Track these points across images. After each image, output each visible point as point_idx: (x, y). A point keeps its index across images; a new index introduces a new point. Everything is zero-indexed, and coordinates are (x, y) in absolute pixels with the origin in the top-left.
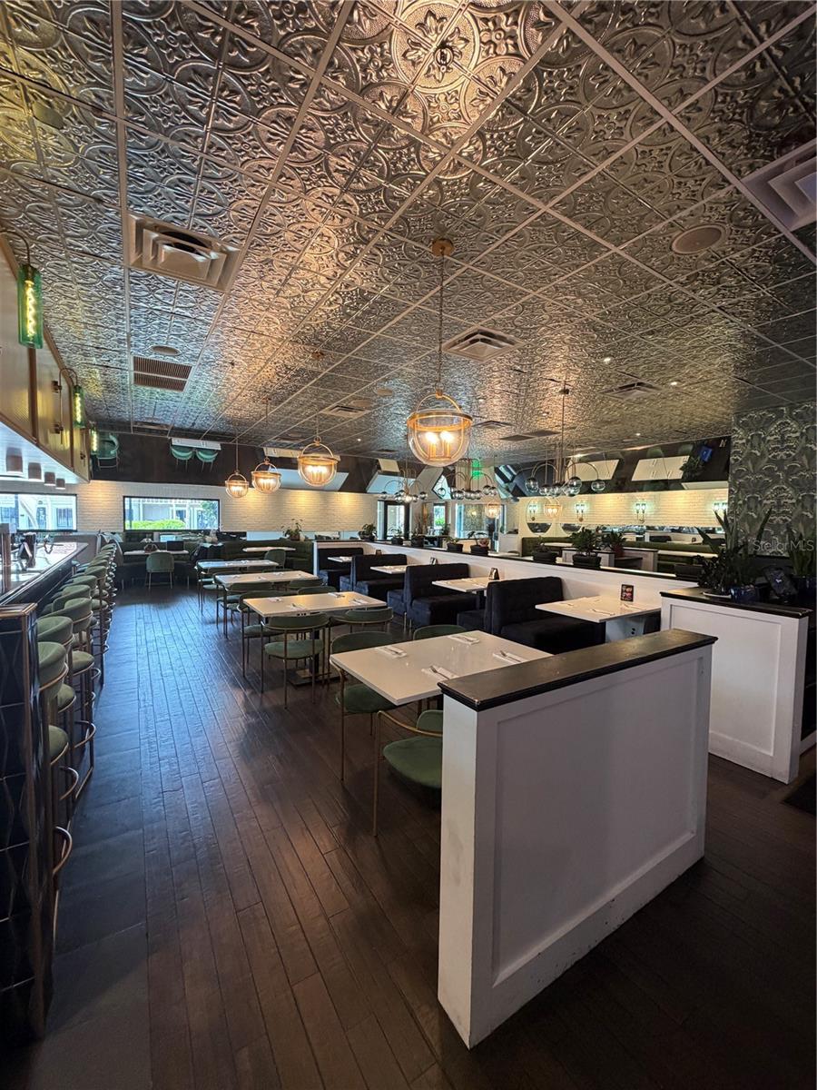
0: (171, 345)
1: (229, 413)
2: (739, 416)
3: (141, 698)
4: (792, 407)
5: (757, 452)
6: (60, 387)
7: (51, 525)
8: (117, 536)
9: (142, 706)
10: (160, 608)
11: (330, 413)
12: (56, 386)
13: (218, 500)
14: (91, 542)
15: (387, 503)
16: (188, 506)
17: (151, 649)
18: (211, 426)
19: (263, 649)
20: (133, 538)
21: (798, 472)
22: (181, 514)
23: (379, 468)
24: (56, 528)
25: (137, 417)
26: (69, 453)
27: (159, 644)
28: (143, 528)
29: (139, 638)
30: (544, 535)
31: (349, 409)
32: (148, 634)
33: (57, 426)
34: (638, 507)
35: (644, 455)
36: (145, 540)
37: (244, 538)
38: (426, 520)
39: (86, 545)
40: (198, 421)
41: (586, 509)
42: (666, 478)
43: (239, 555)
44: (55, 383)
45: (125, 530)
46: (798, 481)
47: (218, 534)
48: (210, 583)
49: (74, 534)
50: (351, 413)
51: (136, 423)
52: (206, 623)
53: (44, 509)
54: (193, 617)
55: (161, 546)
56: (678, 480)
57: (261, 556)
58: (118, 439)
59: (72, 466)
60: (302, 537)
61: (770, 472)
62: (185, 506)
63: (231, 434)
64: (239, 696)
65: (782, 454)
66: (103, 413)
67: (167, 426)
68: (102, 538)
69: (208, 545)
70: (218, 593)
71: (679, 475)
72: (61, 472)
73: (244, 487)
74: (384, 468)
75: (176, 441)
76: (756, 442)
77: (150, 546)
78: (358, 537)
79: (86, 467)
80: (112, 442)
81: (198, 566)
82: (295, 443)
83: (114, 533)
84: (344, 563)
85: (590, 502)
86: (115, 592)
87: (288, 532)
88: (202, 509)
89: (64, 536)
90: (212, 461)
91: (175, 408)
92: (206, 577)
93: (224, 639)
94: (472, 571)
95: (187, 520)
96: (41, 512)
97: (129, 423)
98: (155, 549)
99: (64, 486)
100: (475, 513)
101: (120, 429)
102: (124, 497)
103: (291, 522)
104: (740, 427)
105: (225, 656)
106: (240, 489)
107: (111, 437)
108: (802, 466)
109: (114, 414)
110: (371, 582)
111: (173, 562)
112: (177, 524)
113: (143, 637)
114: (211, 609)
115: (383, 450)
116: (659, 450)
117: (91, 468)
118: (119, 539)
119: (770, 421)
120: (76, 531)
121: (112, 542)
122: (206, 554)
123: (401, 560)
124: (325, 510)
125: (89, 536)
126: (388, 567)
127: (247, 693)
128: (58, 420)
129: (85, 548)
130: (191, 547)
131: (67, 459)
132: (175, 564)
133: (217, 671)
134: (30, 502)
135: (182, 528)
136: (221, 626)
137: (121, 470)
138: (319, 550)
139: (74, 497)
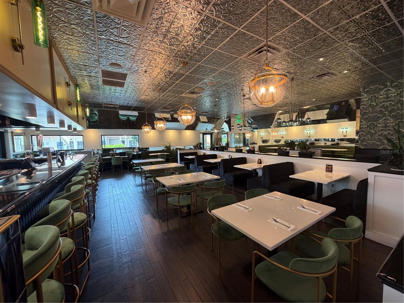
0: (118, 62)
1: (143, 97)
2: (364, 88)
3: (112, 226)
4: (392, 82)
5: (374, 104)
6: (70, 85)
7: (76, 148)
8: (99, 151)
9: (113, 230)
10: (118, 180)
11: (185, 96)
12: (68, 84)
13: (138, 135)
14: (89, 154)
15: (204, 134)
16: (126, 139)
17: (115, 200)
18: (135, 104)
19: (167, 201)
20: (106, 151)
21: (396, 111)
22: (123, 142)
23: (200, 120)
24: (78, 149)
25: (105, 101)
26: (77, 116)
27: (119, 197)
28: (110, 148)
29: (110, 194)
30: (267, 144)
31: (193, 93)
32: (114, 192)
33: (69, 102)
34: (307, 131)
35: (308, 110)
36: (111, 152)
37: (148, 150)
38: (220, 140)
39: (87, 155)
40: (130, 103)
41: (284, 133)
42: (319, 119)
43: (147, 157)
44: (67, 83)
45: (102, 149)
46: (395, 115)
47: (139, 148)
48: (138, 169)
49: (83, 151)
50: (194, 95)
51: (105, 104)
52: (138, 186)
53: (73, 142)
54: (132, 183)
55: (117, 154)
56: (325, 119)
57: (156, 157)
58: (98, 113)
59: (78, 121)
60: (172, 148)
61: (381, 112)
62: (125, 139)
63: (143, 108)
64: (156, 223)
65: (387, 104)
66: (91, 100)
67: (117, 105)
68: (94, 152)
69: (135, 153)
70: (142, 173)
71: (325, 117)
72: (74, 125)
73: (150, 129)
74: (202, 120)
75: (121, 112)
76: (373, 99)
77: (113, 155)
78: (193, 148)
79: (85, 123)
80: (96, 114)
81: (133, 162)
82: (169, 110)
83: (98, 150)
84: (191, 159)
85: (286, 130)
86: (99, 174)
87: (166, 147)
88: (132, 139)
89: (79, 152)
90: (135, 120)
91: (120, 96)
92: (136, 166)
93: (146, 193)
94: (248, 161)
95: (125, 144)
96: (72, 143)
97: (102, 104)
98: (114, 156)
99: (76, 132)
100: (238, 137)
101: (98, 107)
102: (102, 135)
103: (167, 143)
104: (365, 93)
105: (147, 202)
106: (148, 130)
107: (95, 112)
108: (398, 108)
109: (96, 101)
110: (204, 166)
111: (122, 160)
112: (122, 146)
113: (112, 194)
114: (139, 180)
115: (203, 112)
116: (315, 108)
117: (88, 124)
118: (100, 152)
119: (381, 89)
120: (83, 150)
121: (97, 153)
122: (135, 157)
123: (215, 157)
124: (180, 138)
125: (89, 151)
126: (211, 160)
127: (160, 222)
128: (69, 100)
129: (86, 157)
130: (128, 154)
131: (76, 119)
132: (123, 161)
133: (145, 209)
134: (67, 139)
135: (124, 147)
136: (144, 187)
137: (100, 125)
138: (180, 154)
139: (82, 136)
